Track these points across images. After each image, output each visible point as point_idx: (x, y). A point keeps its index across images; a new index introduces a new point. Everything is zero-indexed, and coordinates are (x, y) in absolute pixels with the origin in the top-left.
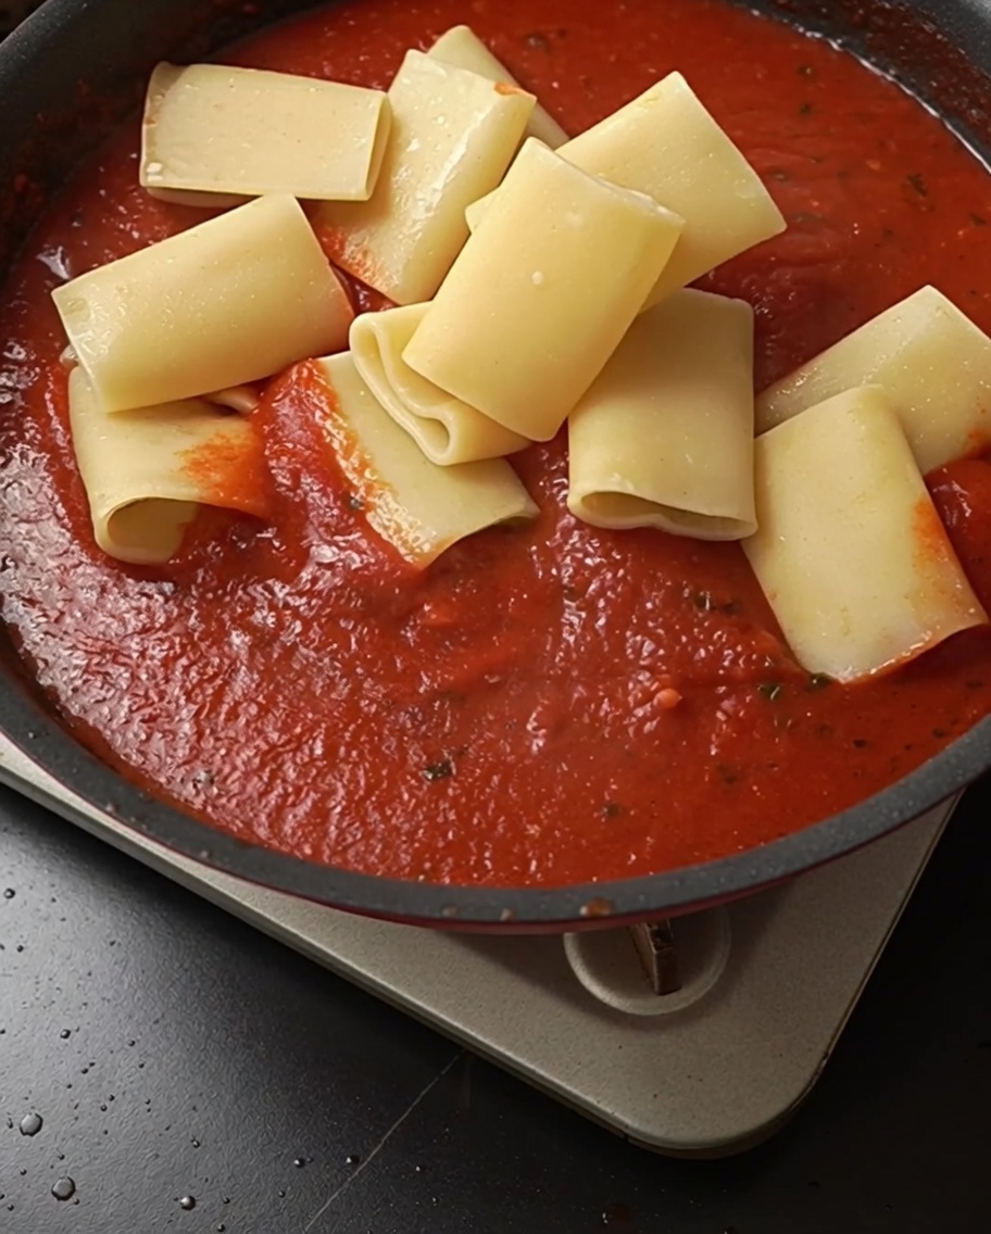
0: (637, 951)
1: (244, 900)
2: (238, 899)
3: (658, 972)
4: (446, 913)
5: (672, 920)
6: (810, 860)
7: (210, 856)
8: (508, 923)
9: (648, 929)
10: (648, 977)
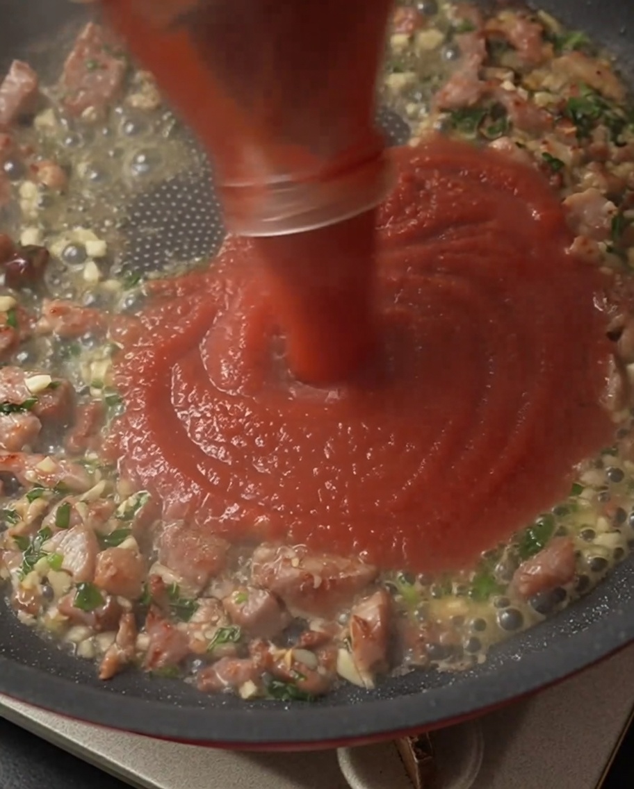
0: (402, 760)
1: (55, 727)
2: (50, 727)
3: (420, 778)
5: (431, 734)
6: (548, 678)
9: (410, 742)
10: (412, 782)
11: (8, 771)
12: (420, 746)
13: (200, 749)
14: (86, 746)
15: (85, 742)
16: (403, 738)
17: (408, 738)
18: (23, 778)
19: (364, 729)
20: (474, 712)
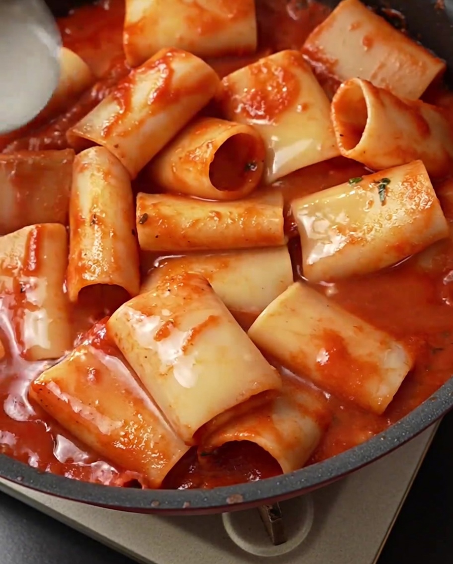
0: (263, 521)
3: (273, 533)
4: (153, 505)
5: (280, 503)
7: (22, 480)
8: (186, 509)
9: (267, 509)
10: (269, 535)
12: (273, 512)
16: (262, 506)
20: (304, 489)
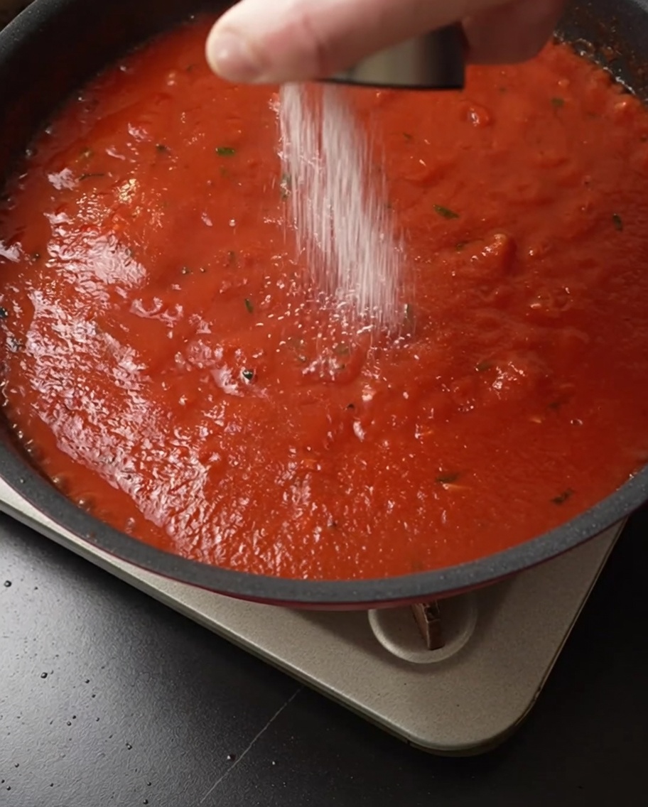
0: (416, 621)
3: (430, 635)
5: (438, 601)
6: (528, 563)
9: (423, 607)
10: (423, 638)
11: (125, 619)
12: (431, 611)
13: (267, 606)
14: (183, 603)
15: (182, 600)
16: (418, 604)
17: (421, 605)
18: (136, 624)
19: (390, 595)
20: (472, 585)
